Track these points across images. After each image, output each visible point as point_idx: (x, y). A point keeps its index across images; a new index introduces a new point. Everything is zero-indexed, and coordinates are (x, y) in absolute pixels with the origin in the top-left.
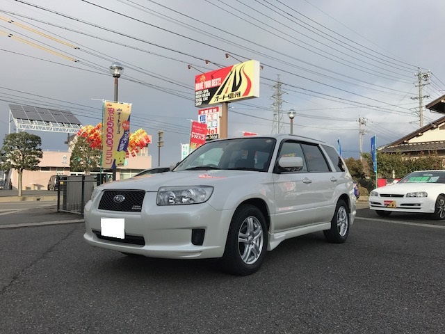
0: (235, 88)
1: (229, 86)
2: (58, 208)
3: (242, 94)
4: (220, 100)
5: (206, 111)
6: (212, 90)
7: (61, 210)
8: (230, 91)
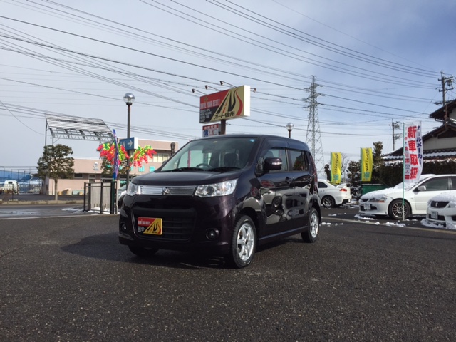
0: (231, 108)
1: (226, 107)
3: (236, 113)
4: (219, 118)
5: (209, 127)
6: (213, 109)
8: (226, 111)
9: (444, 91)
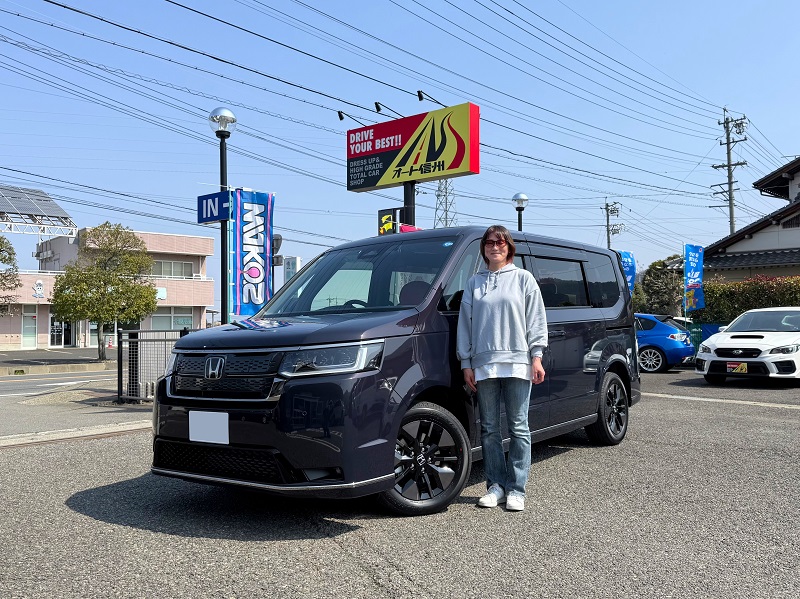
0: (433, 154)
1: (422, 150)
3: (445, 167)
4: (405, 178)
8: (423, 160)
9: (728, 144)
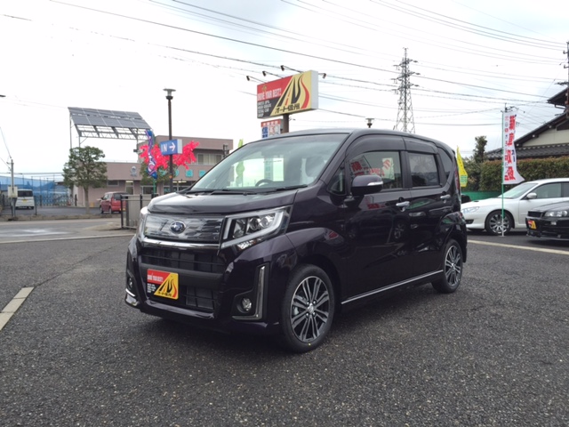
0: (295, 99)
1: (289, 97)
2: (122, 224)
3: (301, 106)
4: (281, 112)
5: (268, 124)
6: (273, 101)
7: (125, 225)
8: (289, 103)
